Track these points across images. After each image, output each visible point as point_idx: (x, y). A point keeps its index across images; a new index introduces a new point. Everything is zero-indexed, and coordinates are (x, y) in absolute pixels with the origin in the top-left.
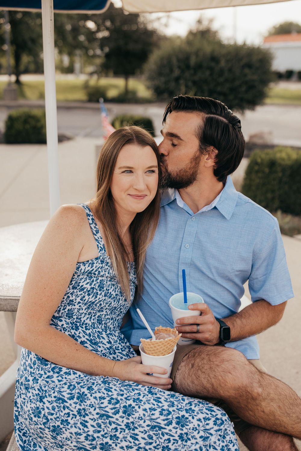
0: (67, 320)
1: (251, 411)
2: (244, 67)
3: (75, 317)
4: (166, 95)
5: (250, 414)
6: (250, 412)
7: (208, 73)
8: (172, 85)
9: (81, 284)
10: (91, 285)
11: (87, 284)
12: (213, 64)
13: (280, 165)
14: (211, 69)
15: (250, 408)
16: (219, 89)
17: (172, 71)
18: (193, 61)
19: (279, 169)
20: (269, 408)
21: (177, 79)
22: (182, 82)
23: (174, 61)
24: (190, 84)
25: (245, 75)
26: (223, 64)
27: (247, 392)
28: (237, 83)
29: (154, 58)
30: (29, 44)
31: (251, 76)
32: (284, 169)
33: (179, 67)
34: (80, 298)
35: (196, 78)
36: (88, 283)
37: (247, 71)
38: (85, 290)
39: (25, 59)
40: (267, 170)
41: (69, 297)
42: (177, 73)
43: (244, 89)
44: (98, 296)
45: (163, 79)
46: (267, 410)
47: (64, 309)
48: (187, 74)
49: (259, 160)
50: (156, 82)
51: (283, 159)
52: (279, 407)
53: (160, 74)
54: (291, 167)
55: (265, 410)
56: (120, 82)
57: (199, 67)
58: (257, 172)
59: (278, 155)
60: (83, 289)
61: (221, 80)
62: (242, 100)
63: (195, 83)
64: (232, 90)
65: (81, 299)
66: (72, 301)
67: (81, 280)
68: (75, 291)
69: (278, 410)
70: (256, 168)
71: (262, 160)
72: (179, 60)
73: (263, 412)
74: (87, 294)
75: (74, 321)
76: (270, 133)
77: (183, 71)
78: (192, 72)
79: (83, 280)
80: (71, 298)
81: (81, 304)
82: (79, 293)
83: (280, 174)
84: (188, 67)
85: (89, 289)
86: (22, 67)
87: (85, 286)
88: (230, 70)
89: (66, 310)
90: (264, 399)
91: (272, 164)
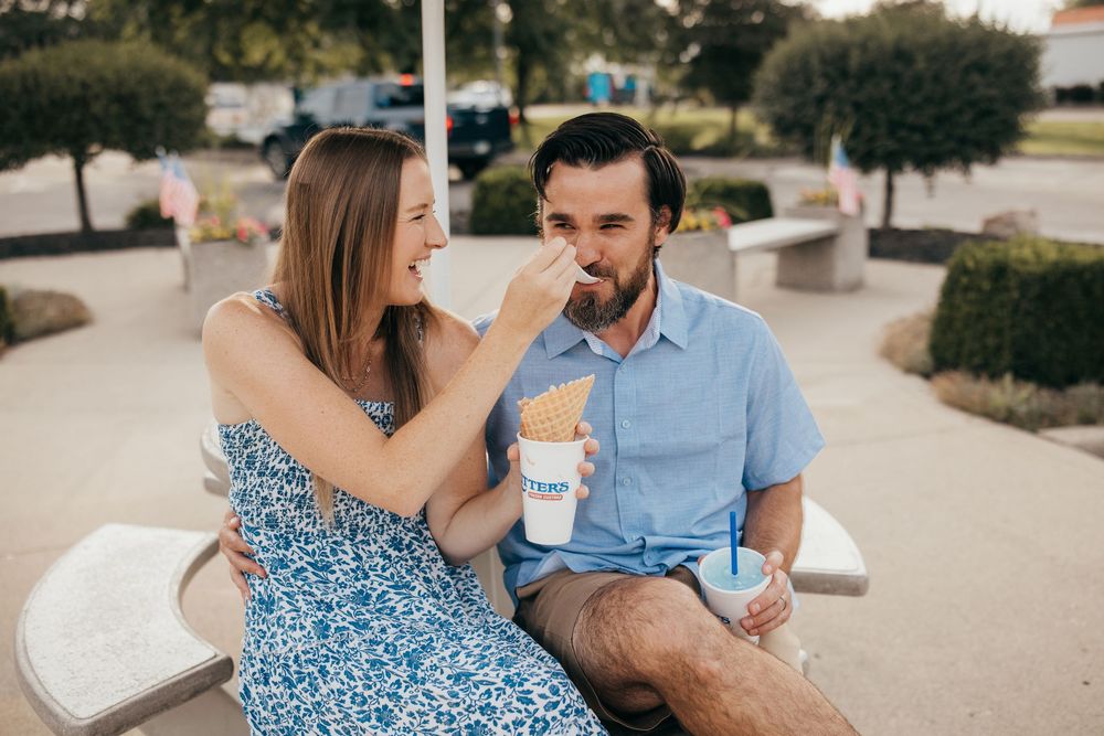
0: (270, 533)
1: (701, 710)
2: (967, 70)
3: (283, 525)
4: (796, 135)
5: (700, 719)
6: (701, 715)
7: (887, 85)
8: (811, 111)
9: (270, 466)
10: (287, 463)
11: (280, 462)
12: (899, 67)
13: (1016, 273)
14: (895, 77)
15: (698, 702)
16: (911, 118)
17: (809, 83)
18: (855, 60)
19: (1013, 283)
20: (739, 709)
21: (821, 101)
22: (830, 105)
23: (815, 62)
24: (848, 109)
25: (972, 88)
26: (921, 64)
27: (685, 665)
28: (952, 105)
29: (778, 56)
30: (543, 44)
31: (984, 89)
32: (1025, 283)
33: (825, 75)
34: (276, 490)
35: (861, 97)
36: (282, 460)
37: (975, 78)
38: (280, 474)
39: (539, 74)
40: (986, 285)
41: (258, 492)
42: (820, 86)
43: (967, 117)
44: (307, 483)
45: (790, 101)
46: (735, 711)
47: (258, 516)
48: (842, 90)
49: (970, 264)
50: (778, 108)
51: (1024, 262)
52: (766, 710)
53: (786, 91)
54: (1042, 278)
55: (730, 712)
56: (722, 116)
57: (868, 72)
58: (966, 289)
59: (1014, 252)
60: (276, 474)
61: (917, 99)
62: (963, 141)
63: (857, 106)
64: (940, 120)
65: (279, 493)
66: (265, 498)
67: (269, 457)
68: (264, 479)
69: (762, 716)
70: (964, 280)
71: (977, 262)
72: (824, 61)
73: (727, 715)
74: (284, 481)
75: (283, 532)
76: (1033, 214)
77: (833, 83)
78: (852, 83)
79: (273, 456)
80: (262, 494)
81: (282, 502)
82: (272, 482)
83: (1016, 295)
84: (845, 74)
85: (286, 472)
86: (533, 93)
87: (278, 466)
88: (937, 78)
89: (263, 516)
90: (727, 687)
91: (1000, 271)
